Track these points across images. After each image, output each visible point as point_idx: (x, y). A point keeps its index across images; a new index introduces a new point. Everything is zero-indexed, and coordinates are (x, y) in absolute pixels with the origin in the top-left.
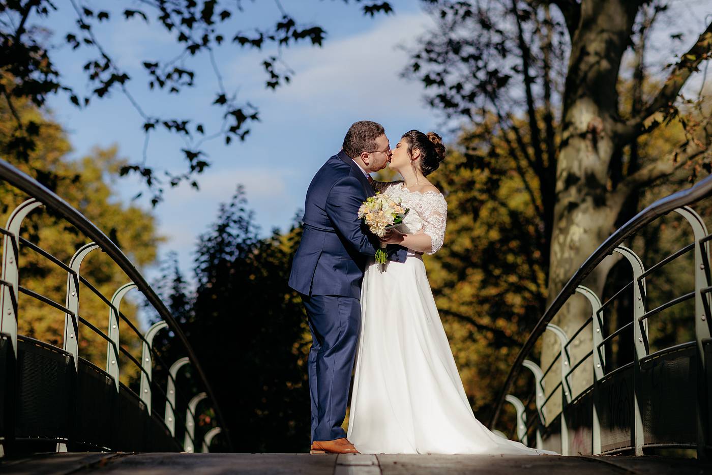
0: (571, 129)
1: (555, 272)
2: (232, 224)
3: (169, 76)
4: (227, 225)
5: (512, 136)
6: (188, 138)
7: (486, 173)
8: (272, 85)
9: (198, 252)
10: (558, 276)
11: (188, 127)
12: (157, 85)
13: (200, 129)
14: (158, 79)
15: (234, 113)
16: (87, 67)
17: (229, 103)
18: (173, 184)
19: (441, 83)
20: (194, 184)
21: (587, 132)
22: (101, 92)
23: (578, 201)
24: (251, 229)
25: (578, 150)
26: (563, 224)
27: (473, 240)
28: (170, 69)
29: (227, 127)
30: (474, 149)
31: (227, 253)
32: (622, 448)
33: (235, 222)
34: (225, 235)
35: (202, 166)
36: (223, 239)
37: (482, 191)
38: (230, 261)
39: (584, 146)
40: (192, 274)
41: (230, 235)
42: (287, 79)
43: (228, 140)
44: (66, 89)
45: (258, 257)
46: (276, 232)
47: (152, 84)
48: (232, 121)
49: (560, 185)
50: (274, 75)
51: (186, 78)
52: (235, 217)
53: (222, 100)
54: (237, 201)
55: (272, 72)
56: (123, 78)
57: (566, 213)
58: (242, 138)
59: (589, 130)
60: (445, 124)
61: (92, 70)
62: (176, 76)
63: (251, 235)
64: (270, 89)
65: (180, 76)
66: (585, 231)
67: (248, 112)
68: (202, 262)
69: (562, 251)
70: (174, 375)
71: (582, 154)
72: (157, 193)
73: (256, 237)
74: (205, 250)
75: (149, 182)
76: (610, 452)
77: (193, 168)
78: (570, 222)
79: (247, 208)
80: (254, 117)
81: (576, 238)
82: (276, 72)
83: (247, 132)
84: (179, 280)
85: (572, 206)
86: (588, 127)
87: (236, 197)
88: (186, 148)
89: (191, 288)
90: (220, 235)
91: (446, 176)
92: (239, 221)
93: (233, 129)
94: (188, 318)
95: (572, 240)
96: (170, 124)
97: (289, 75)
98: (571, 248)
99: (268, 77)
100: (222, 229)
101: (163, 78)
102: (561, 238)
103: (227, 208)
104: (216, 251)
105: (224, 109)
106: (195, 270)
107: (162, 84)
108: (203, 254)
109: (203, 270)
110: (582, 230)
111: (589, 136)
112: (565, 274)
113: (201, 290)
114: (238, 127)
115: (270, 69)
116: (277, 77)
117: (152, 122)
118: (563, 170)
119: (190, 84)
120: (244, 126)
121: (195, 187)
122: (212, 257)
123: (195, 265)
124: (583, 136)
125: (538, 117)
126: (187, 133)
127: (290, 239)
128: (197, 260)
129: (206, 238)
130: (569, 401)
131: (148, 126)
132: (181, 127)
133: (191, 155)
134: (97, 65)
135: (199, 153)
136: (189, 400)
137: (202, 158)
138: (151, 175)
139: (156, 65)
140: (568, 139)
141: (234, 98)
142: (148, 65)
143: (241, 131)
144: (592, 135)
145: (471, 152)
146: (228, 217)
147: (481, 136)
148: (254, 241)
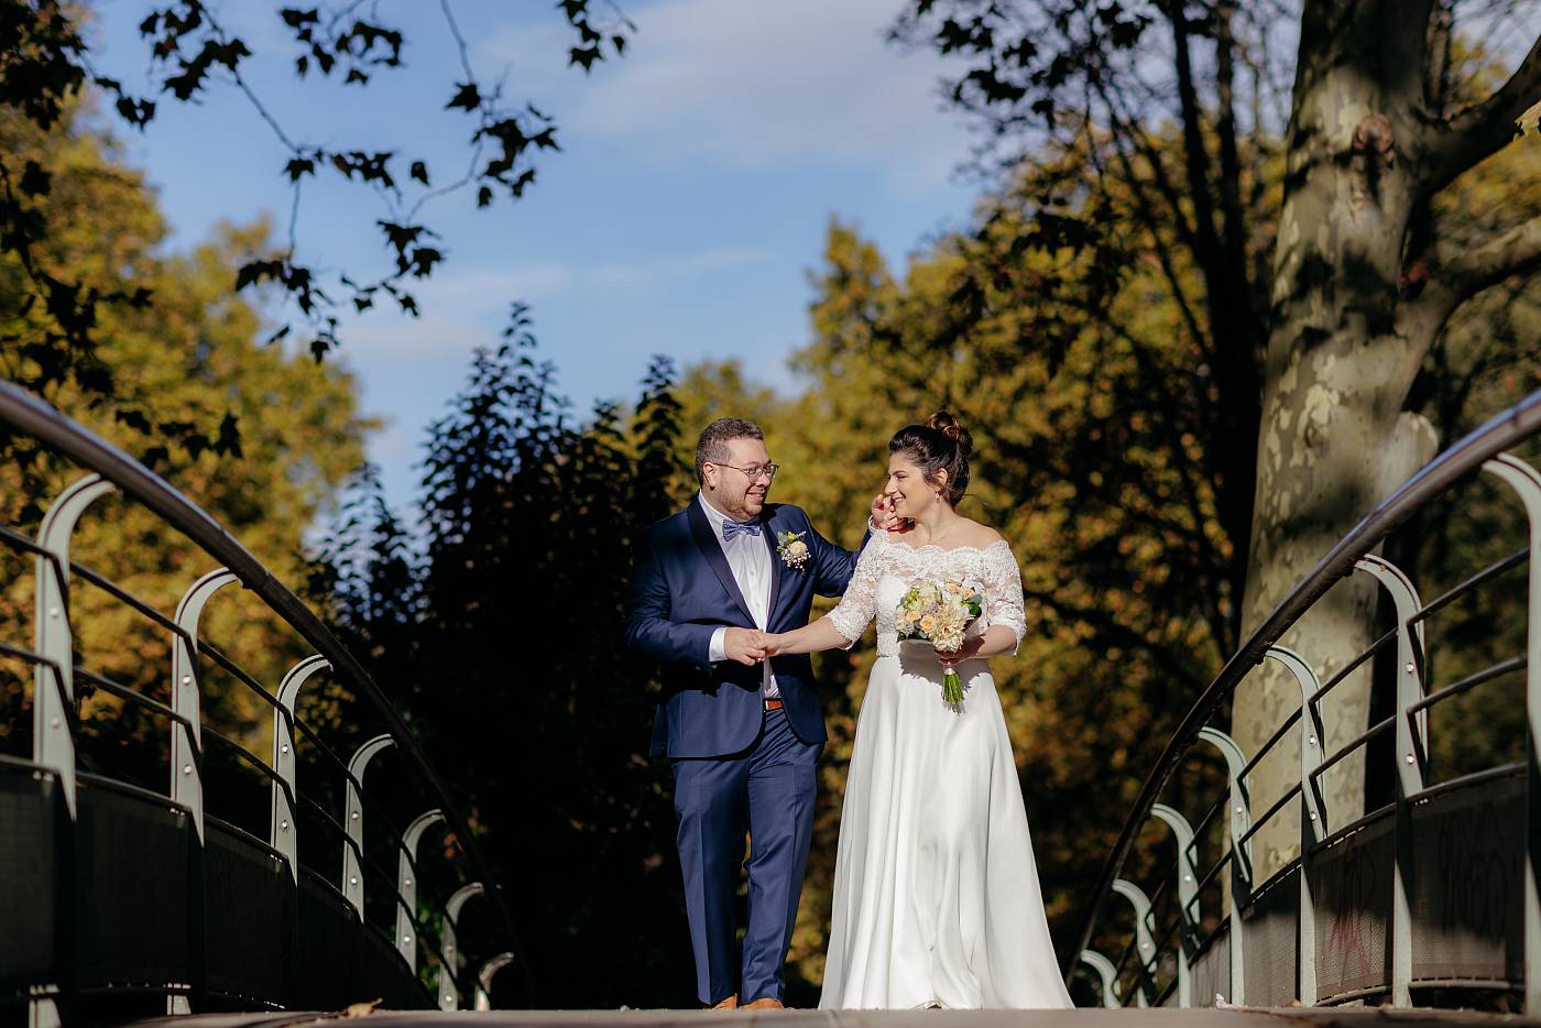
0: (1312, 145)
1: (1269, 501)
2: (503, 396)
3: (343, 43)
4: (494, 399)
5: (1143, 169)
6: (390, 192)
7: (1087, 256)
8: (584, 58)
9: (429, 461)
10: (1276, 510)
11: (391, 167)
12: (314, 63)
13: (419, 171)
14: (317, 51)
15: (495, 130)
16: (148, 26)
17: (485, 104)
18: (362, 305)
19: (985, 41)
20: (408, 303)
21: (1353, 151)
22: (183, 87)
23: (1330, 325)
24: (548, 405)
25: (1330, 199)
26: (1288, 383)
27: (1054, 416)
28: (345, 26)
29: (483, 166)
30: (1061, 202)
31: (496, 464)
32: (1477, 979)
33: (510, 390)
34: (489, 423)
35: (427, 260)
36: (485, 433)
37: (1073, 302)
38: (502, 482)
39: (1344, 185)
40: (418, 513)
41: (501, 421)
42: (619, 42)
43: (485, 196)
44: (105, 83)
45: (565, 472)
46: (607, 414)
47: (302, 64)
48: (493, 149)
49: (1282, 286)
50: (588, 34)
51: (382, 47)
52: (509, 380)
53: (468, 97)
54: (511, 341)
55: (583, 25)
56: (232, 53)
57: (1297, 355)
58: (517, 190)
59: (1359, 146)
60: (991, 146)
61: (161, 34)
62: (358, 43)
63: (550, 421)
64: (578, 67)
65: (369, 44)
66: (1344, 401)
67: (530, 127)
68: (438, 487)
69: (1287, 452)
70: (359, 778)
71: (1341, 209)
72: (326, 327)
73: (559, 426)
74: (445, 455)
75: (305, 303)
76: (1442, 983)
77: (403, 265)
78: (1309, 379)
79: (537, 356)
80: (544, 140)
81: (1321, 417)
82: (594, 25)
83: (528, 176)
84: (387, 526)
85: (1314, 339)
86: (1356, 137)
87: (510, 332)
88: (389, 219)
89: (416, 548)
90: (478, 422)
91: (993, 268)
92: (520, 389)
93: (495, 169)
94: (411, 617)
95: (1311, 422)
96: (350, 160)
97: (624, 31)
98: (1308, 442)
99: (574, 38)
100: (481, 408)
101: (329, 48)
102: (1285, 418)
103: (491, 358)
104: (470, 460)
105: (474, 120)
106: (423, 506)
107: (327, 63)
108: (440, 468)
109: (441, 505)
110: (1335, 398)
111: (1359, 162)
112: (1293, 507)
113: (438, 549)
114: (507, 164)
115: (579, 17)
116: (597, 37)
117: (306, 156)
118: (1291, 250)
119: (393, 62)
120: (522, 163)
121: (409, 311)
122: (462, 473)
123: (423, 493)
124: (1343, 160)
125: (1205, 125)
126: (389, 182)
127: (638, 428)
128: (426, 482)
129: (446, 428)
130: (1320, 836)
131: (297, 168)
132: (374, 168)
133: (399, 235)
134: (171, 19)
135: (419, 229)
136: (404, 826)
137: (424, 241)
138: (312, 285)
139: (312, 16)
140: (1304, 170)
141: (498, 94)
142: (292, 17)
143: (512, 175)
144: (1366, 158)
145: (1052, 209)
146: (495, 380)
147: (1074, 173)
148: (556, 433)
